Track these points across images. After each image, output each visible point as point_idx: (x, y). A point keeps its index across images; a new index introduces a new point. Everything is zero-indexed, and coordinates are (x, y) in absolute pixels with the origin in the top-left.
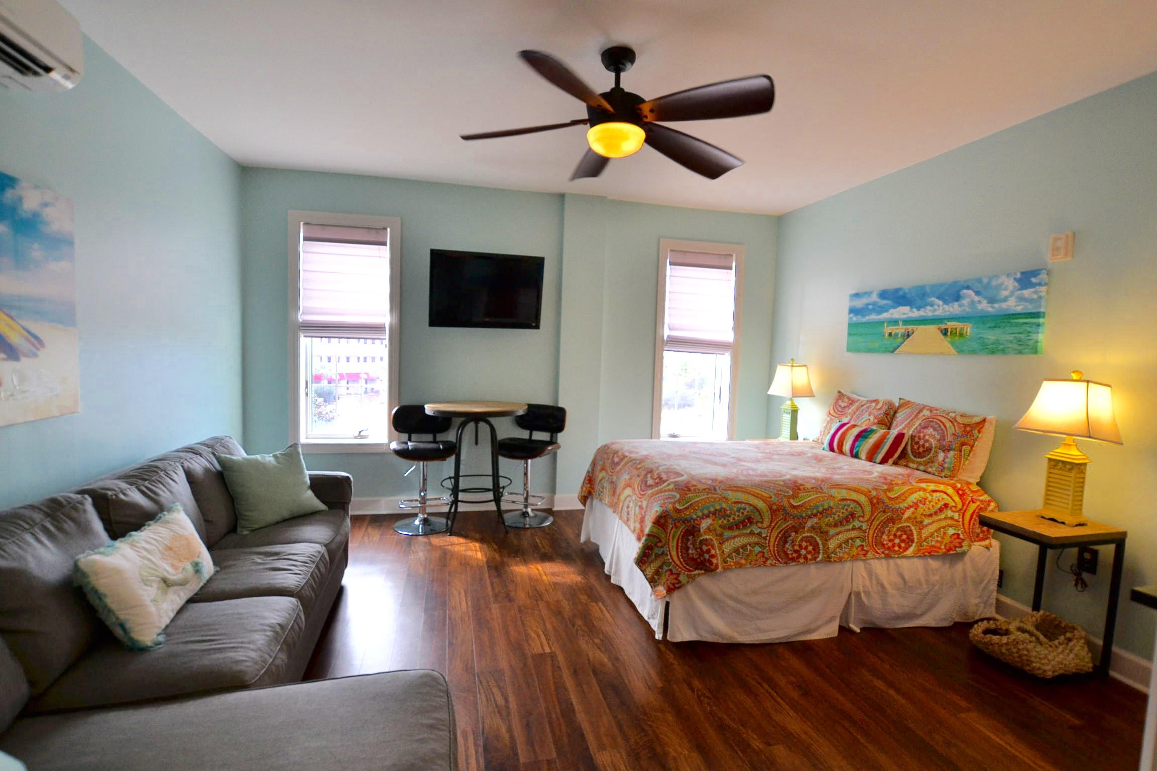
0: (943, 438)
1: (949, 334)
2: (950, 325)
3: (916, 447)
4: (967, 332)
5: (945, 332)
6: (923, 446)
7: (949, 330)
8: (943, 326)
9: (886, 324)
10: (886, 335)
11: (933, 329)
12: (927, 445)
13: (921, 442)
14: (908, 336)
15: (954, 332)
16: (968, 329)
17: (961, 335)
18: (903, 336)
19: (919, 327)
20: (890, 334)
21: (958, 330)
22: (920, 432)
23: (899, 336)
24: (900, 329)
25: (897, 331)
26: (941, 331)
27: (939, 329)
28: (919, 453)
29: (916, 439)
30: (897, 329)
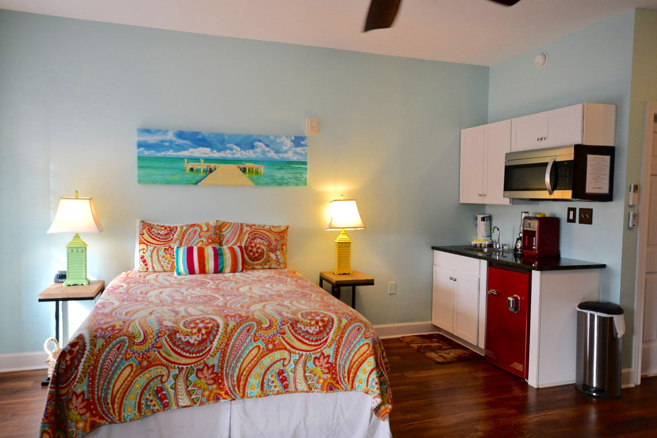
0: (270, 244)
1: (247, 171)
2: (248, 165)
3: (251, 254)
4: (261, 171)
5: (244, 170)
6: (257, 252)
7: (247, 169)
8: (242, 166)
9: (186, 160)
10: (188, 170)
11: (234, 168)
12: (260, 251)
13: (255, 250)
14: (211, 171)
15: (252, 170)
16: (262, 169)
17: (257, 173)
18: (205, 171)
19: (220, 165)
20: (192, 169)
21: (254, 169)
22: (251, 243)
23: (202, 171)
24: (203, 166)
25: (199, 167)
26: (241, 169)
27: (238, 168)
28: (256, 258)
29: (250, 248)
30: (199, 165)
